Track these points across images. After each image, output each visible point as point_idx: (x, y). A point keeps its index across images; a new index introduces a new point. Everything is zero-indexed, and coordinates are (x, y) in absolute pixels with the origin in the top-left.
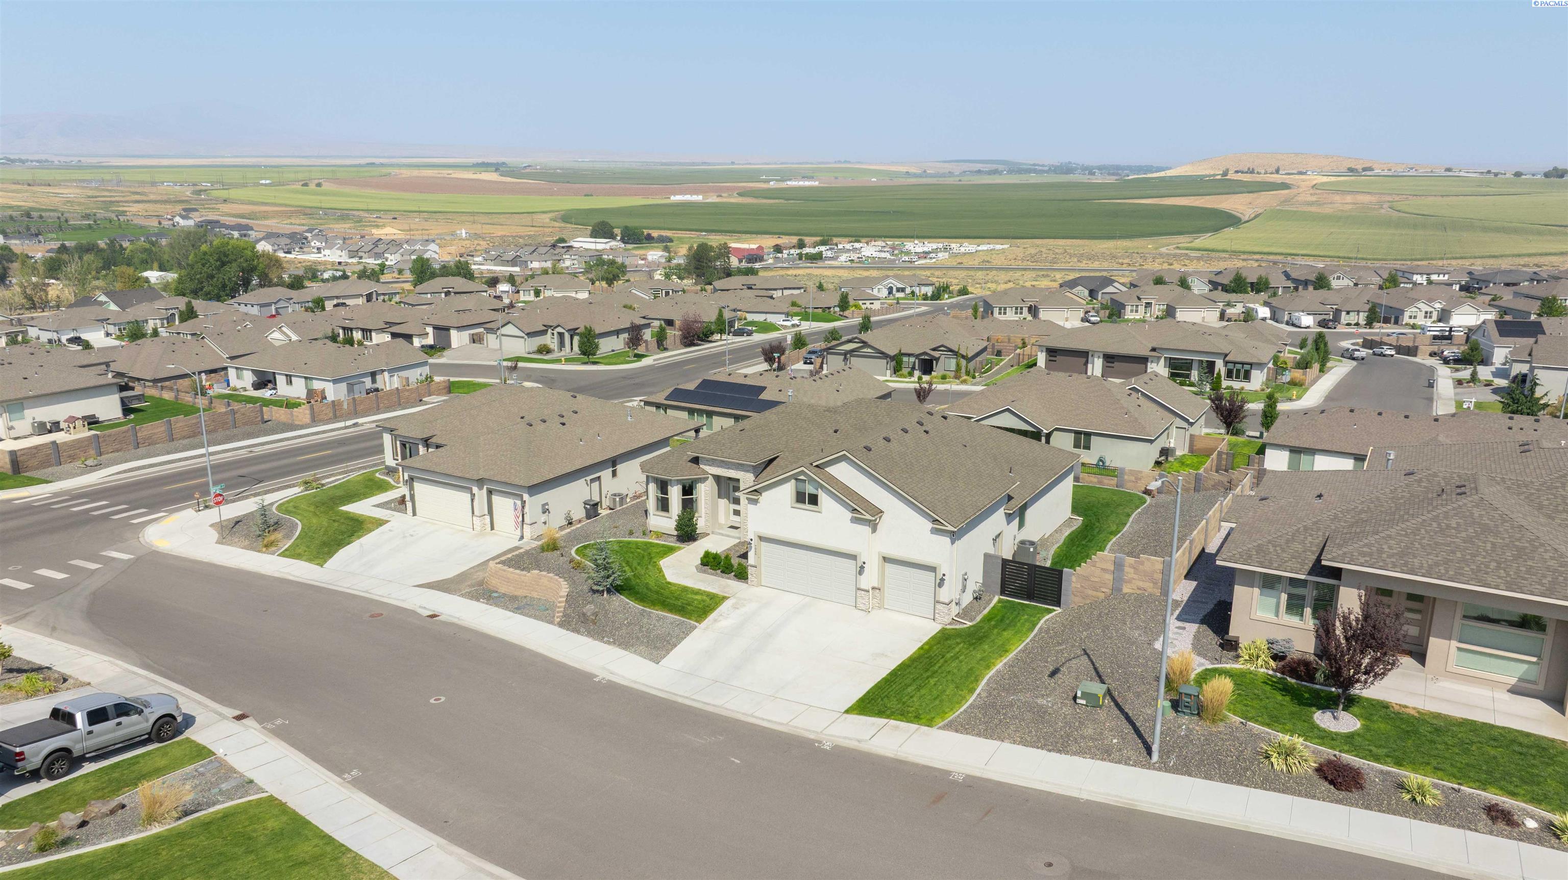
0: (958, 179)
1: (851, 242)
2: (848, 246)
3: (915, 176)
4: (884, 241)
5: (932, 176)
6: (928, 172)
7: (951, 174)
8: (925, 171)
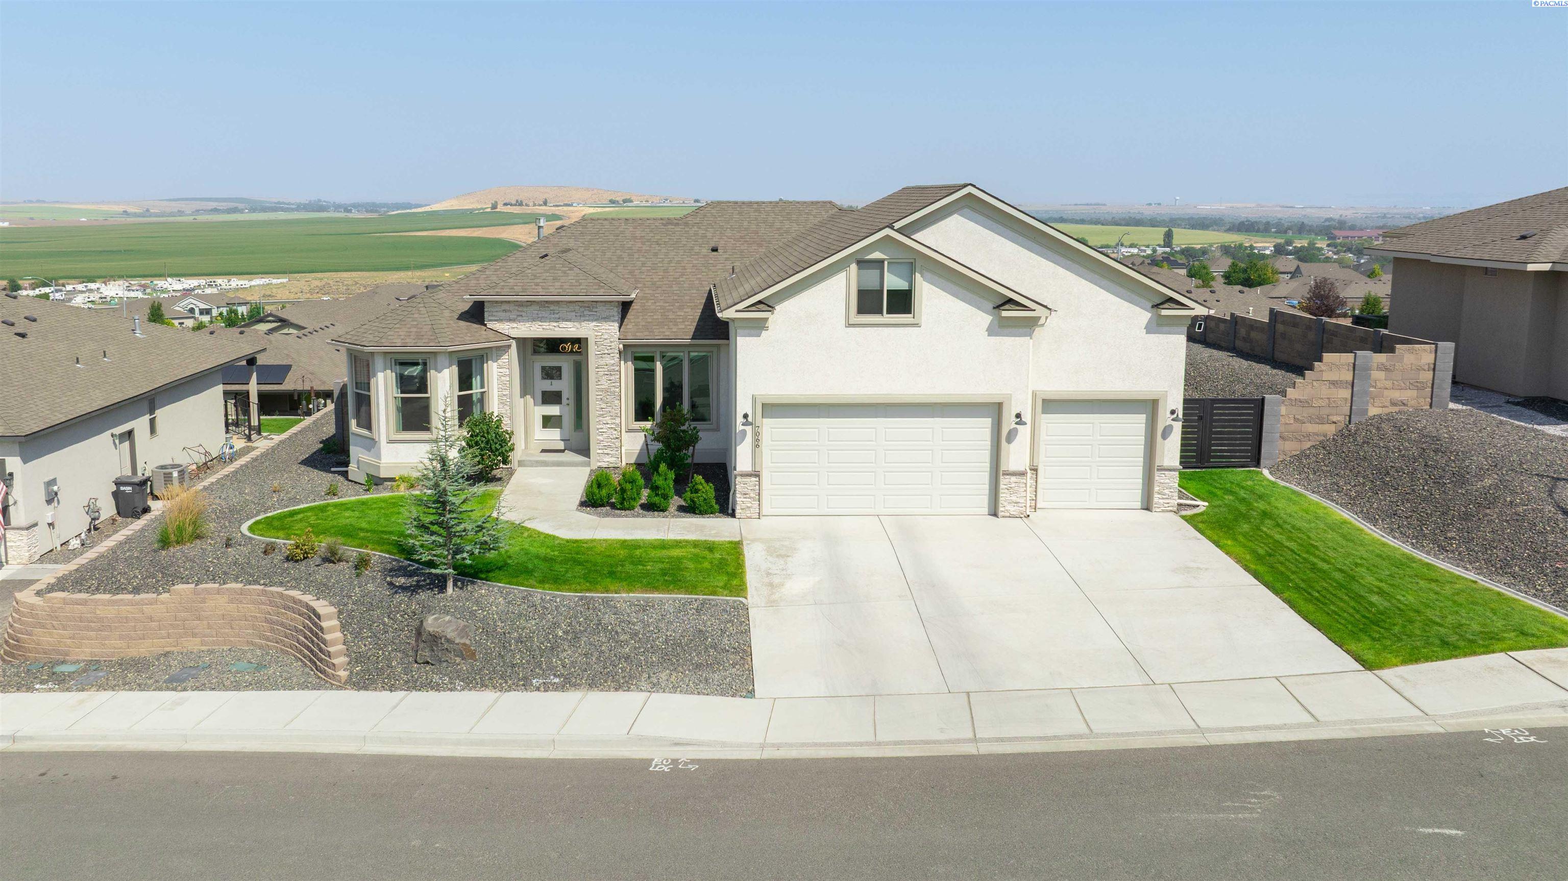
0: (191, 218)
1: (84, 282)
2: (80, 287)
3: (135, 215)
4: (127, 281)
5: (157, 215)
6: (152, 211)
7: (181, 213)
8: (148, 210)
